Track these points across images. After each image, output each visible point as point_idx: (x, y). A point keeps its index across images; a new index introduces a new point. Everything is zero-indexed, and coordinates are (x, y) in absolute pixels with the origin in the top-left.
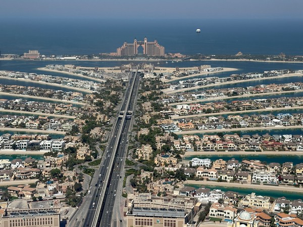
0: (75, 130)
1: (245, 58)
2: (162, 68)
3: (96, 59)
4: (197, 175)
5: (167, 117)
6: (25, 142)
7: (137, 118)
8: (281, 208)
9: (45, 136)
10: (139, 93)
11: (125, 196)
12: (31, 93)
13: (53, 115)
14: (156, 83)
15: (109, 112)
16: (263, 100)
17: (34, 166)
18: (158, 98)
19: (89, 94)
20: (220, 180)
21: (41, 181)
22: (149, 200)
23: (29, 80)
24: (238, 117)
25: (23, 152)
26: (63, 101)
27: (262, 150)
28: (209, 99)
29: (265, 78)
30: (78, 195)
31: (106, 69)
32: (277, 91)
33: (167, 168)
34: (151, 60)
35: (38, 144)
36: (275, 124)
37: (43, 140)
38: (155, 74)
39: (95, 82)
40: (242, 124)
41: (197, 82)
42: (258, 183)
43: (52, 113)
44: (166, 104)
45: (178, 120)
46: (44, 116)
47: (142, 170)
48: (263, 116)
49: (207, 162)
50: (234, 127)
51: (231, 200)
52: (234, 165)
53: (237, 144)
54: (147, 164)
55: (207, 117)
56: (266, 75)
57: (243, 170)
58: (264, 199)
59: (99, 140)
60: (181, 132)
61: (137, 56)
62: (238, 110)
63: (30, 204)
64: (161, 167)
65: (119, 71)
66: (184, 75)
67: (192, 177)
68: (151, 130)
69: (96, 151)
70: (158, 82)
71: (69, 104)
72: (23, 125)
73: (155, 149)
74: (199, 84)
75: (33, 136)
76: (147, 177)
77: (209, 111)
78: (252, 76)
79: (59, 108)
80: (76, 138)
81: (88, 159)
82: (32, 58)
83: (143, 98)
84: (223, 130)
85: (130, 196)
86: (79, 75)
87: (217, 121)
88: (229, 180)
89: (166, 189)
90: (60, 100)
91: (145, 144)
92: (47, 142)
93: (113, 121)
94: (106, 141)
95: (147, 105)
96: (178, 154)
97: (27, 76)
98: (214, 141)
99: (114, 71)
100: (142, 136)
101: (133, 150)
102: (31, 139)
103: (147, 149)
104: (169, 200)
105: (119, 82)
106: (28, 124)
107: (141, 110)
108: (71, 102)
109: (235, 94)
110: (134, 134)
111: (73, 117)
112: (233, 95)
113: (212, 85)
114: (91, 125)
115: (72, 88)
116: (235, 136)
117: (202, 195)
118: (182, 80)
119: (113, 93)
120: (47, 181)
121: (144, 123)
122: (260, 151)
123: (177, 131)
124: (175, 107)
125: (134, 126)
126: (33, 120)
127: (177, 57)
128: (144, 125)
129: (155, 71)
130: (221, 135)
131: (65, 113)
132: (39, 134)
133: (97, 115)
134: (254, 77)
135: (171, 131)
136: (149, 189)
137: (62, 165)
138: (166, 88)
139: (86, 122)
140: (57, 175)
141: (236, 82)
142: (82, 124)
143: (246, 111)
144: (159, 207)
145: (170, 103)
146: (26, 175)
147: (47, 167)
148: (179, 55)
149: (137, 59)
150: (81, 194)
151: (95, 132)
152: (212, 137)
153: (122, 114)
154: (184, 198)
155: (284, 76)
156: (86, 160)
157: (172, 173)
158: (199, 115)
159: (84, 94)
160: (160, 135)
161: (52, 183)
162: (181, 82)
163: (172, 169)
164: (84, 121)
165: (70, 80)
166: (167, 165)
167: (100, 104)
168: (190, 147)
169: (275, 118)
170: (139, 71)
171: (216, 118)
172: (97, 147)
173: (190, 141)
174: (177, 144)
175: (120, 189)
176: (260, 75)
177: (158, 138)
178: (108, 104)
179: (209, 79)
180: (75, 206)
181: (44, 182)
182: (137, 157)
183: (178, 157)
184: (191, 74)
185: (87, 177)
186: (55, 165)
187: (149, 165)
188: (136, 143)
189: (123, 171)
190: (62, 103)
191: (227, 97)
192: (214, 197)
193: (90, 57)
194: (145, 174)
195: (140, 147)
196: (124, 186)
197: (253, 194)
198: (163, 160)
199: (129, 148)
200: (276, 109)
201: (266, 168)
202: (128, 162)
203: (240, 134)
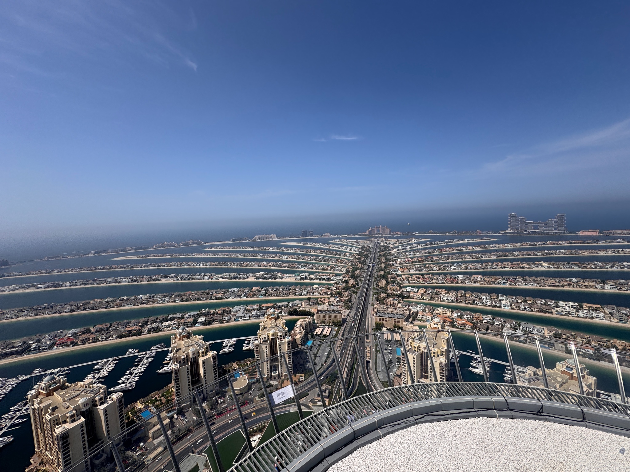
0: (347, 272)
1: (434, 233)
2: (390, 240)
3: (357, 236)
4: (410, 296)
5: (393, 265)
6: (325, 278)
7: (377, 266)
8: (458, 315)
9: (333, 274)
10: (378, 253)
11: (373, 305)
12: (326, 254)
13: (337, 264)
14: (387, 248)
15: (364, 263)
16: (445, 256)
17: (329, 289)
18: (388, 255)
19: (353, 253)
20: (423, 299)
21: (332, 296)
22: (385, 308)
23: (326, 247)
24: (432, 266)
25: (324, 282)
26: (341, 257)
27: (446, 283)
28: (415, 256)
29: (446, 244)
30: (350, 304)
31: (361, 242)
32: (453, 251)
33: (394, 292)
34: (384, 235)
35: (330, 278)
36: (453, 269)
37: (333, 276)
38: (386, 243)
39: (356, 247)
40: (434, 269)
41: (408, 247)
42: (444, 301)
43: (336, 263)
44: (393, 258)
45: (399, 266)
46: (333, 265)
47: (381, 293)
48: (445, 265)
49: (415, 289)
50: (430, 270)
51: (430, 310)
52: (430, 291)
53: (432, 279)
54: (384, 289)
55: (415, 265)
56: (447, 242)
57: (435, 294)
58: (448, 310)
59: (359, 277)
60: (401, 273)
61: (377, 234)
62: (432, 261)
63: (328, 307)
64: (391, 292)
65: (368, 242)
66: (402, 243)
67: (408, 297)
68: (385, 272)
69: (358, 282)
70: (388, 247)
71: (345, 258)
72: (323, 269)
73: (387, 282)
74: (410, 248)
75: (328, 274)
76: (384, 296)
77: (416, 262)
78: (439, 243)
79: (340, 261)
80: (348, 276)
81: (354, 286)
82: (327, 237)
83: (380, 255)
84: (424, 272)
85: (376, 306)
86: (348, 244)
87: (420, 267)
88: (428, 299)
89: (394, 303)
90: (340, 257)
91: (382, 279)
92: (335, 278)
93: (366, 267)
94: (363, 277)
95: (383, 259)
96: (399, 285)
97: (324, 245)
98: (419, 278)
99: (365, 242)
100: (381, 275)
101: (376, 282)
102: (327, 276)
103: (383, 282)
104: (396, 309)
105: (368, 248)
106: (325, 268)
107: (380, 261)
108: (346, 257)
109: (429, 253)
110: (376, 274)
111: (347, 265)
112: (428, 253)
113: (417, 248)
114: (355, 269)
115: (345, 250)
116: (430, 276)
117: (413, 307)
118: (400, 246)
119: (365, 253)
120: (335, 297)
121: (381, 268)
122: (445, 284)
123: (399, 273)
124: (397, 260)
125: (376, 270)
126: (328, 266)
127: (397, 234)
128: (381, 269)
129: (386, 241)
130: (422, 275)
131: (343, 263)
132: (331, 273)
133: (358, 264)
134: (440, 244)
135: (396, 272)
136: (385, 303)
137: (342, 289)
138: (392, 250)
139: (353, 268)
140: (340, 294)
141: (429, 246)
142: (351, 269)
143: (436, 262)
144: (391, 312)
145: (395, 258)
146: (326, 293)
147: (335, 289)
148: (398, 233)
149: (377, 236)
150: (352, 304)
151: (357, 272)
152: (418, 276)
153: (370, 264)
154: (404, 308)
155: (457, 242)
156: (353, 287)
157: (397, 295)
158: (410, 264)
159: (351, 254)
160: (390, 275)
161: (338, 297)
162: (400, 247)
163: (397, 293)
164: (351, 267)
165: (345, 247)
166: (394, 291)
167: (359, 259)
168: (406, 281)
169: (453, 266)
170: (378, 241)
171: (419, 266)
172: (358, 280)
173: (406, 278)
174: (399, 279)
175: (370, 302)
176: (443, 242)
177: (389, 276)
178: (363, 259)
179: (415, 245)
180: (348, 310)
181: (334, 297)
182: (378, 286)
183: (400, 286)
184: (405, 242)
185: (354, 295)
186: (339, 288)
187: (384, 290)
188: (378, 278)
189: (372, 293)
190: (341, 258)
191: (425, 254)
192: (420, 308)
193: (353, 235)
194: (383, 295)
195: (380, 281)
196: (372, 301)
197: (442, 307)
198: (392, 288)
199: (374, 281)
200: (453, 261)
201: (448, 293)
202: (374, 289)
203: (433, 274)
